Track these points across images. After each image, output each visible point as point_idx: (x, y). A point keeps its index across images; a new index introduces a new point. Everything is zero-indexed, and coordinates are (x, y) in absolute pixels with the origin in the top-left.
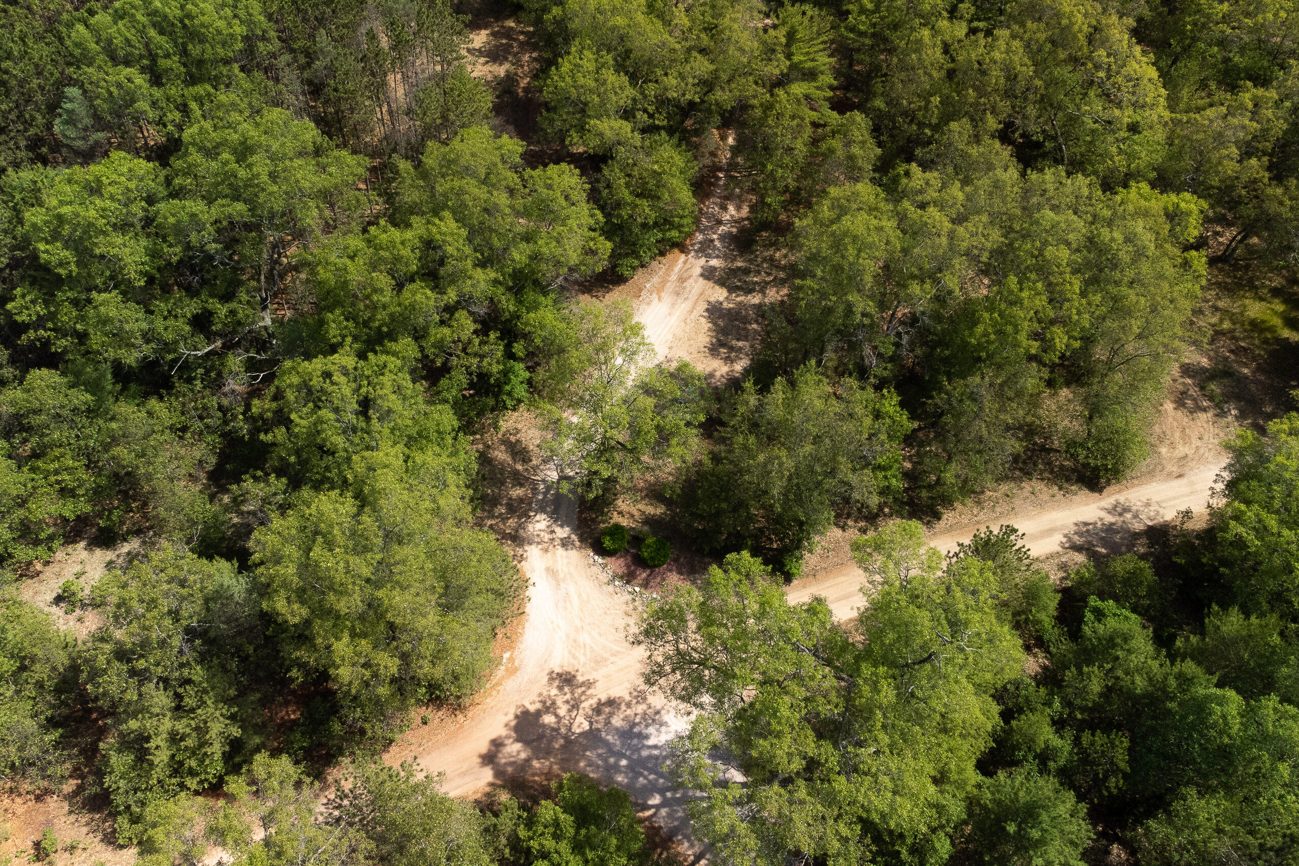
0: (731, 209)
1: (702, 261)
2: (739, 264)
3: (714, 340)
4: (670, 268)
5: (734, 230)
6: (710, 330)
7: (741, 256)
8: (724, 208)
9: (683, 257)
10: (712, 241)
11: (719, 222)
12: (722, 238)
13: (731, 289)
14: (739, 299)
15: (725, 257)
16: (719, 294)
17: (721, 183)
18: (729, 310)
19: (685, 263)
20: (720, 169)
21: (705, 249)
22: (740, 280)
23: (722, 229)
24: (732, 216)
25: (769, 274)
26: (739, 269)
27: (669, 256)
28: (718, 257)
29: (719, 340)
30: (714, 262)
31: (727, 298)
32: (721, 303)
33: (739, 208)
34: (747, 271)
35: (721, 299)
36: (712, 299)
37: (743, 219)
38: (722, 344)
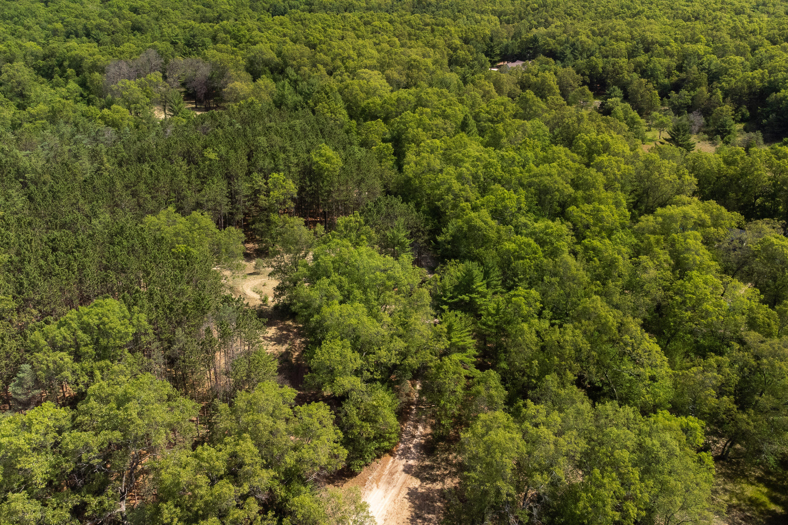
0: (420, 428)
1: (404, 462)
2: (427, 463)
3: (413, 514)
4: (384, 466)
5: (423, 441)
6: (410, 507)
7: (428, 458)
8: (416, 428)
9: (392, 459)
10: (410, 448)
11: (414, 437)
12: (416, 446)
13: (423, 480)
14: (428, 486)
15: (418, 459)
16: (415, 483)
17: (414, 412)
18: (422, 493)
19: (393, 462)
20: (413, 404)
21: (405, 453)
22: (428, 474)
23: (415, 441)
24: (421, 432)
25: (446, 469)
26: (427, 466)
27: (383, 458)
28: (413, 458)
29: (416, 514)
30: (411, 462)
31: (420, 486)
32: (417, 489)
33: (425, 428)
34: (432, 468)
35: (417, 486)
36: (411, 486)
37: (428, 435)
38: (419, 517)
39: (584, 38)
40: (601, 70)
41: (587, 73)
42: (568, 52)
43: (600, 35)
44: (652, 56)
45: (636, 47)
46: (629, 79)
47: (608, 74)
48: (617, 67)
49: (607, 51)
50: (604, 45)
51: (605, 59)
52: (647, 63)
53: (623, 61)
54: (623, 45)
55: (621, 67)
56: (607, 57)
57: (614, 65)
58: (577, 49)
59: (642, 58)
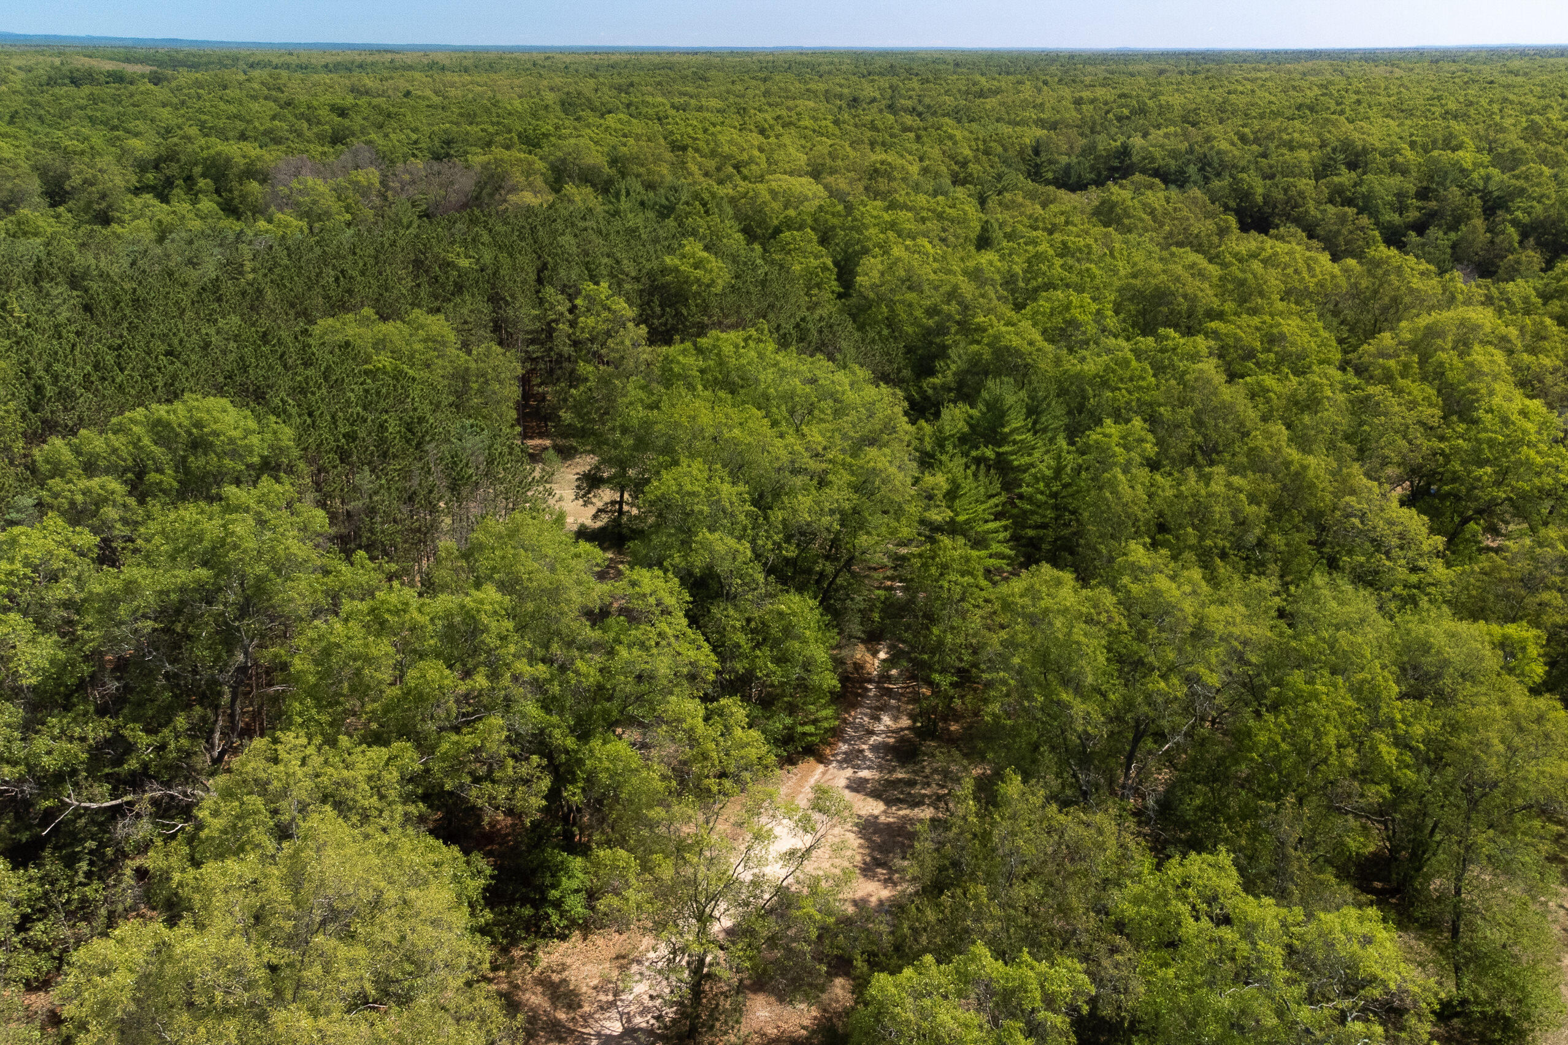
0: (886, 720)
1: (849, 772)
2: (900, 775)
3: (868, 859)
4: (804, 778)
5: (892, 740)
6: (861, 846)
7: (903, 767)
8: (878, 719)
9: (821, 768)
10: (862, 751)
11: (871, 733)
12: (874, 748)
13: (889, 802)
14: (901, 813)
15: (880, 768)
16: (874, 808)
17: (871, 694)
18: (889, 825)
19: (824, 774)
20: (870, 681)
21: (852, 759)
22: (902, 792)
23: (873, 740)
24: (887, 726)
25: (943, 787)
26: (900, 780)
27: (802, 766)
28: (869, 768)
29: (874, 859)
30: (865, 774)
31: (885, 812)
32: (877, 817)
33: (896, 719)
34: (911, 783)
35: (876, 812)
36: (863, 813)
37: (902, 729)
39: (1224, 145)
40: (1259, 199)
41: (1232, 204)
42: (1192, 170)
43: (1256, 141)
44: (1365, 173)
45: (1331, 159)
46: (1319, 216)
47: (1275, 207)
48: (1293, 192)
49: (1271, 167)
50: (1265, 155)
51: (1268, 182)
52: (1355, 185)
53: (1305, 184)
54: (1303, 155)
55: (1301, 193)
56: (1272, 177)
57: (1286, 191)
58: (1210, 165)
59: (1345, 177)
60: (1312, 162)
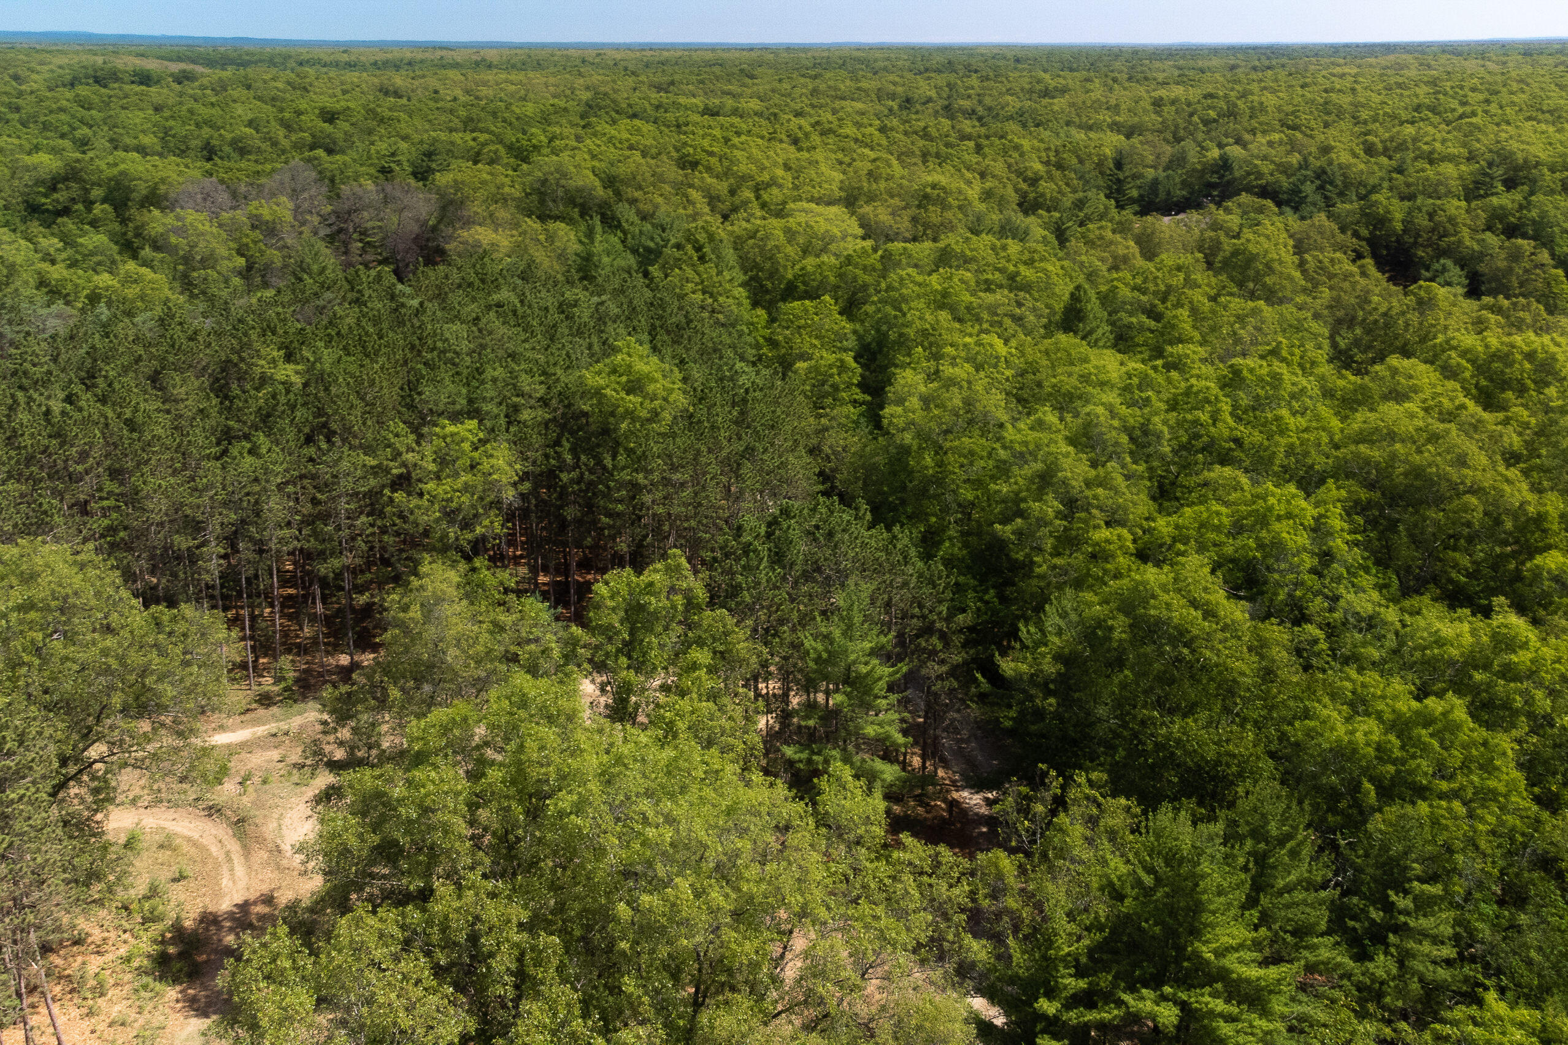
39: (1345, 158)
40: (1399, 226)
41: (1364, 232)
42: (1308, 188)
43: (1386, 152)
44: (1532, 193)
45: (1486, 174)
46: (1476, 247)
47: (1418, 235)
48: (1441, 217)
49: (1408, 185)
50: (1400, 171)
51: (1407, 203)
52: (1521, 207)
53: (1456, 207)
54: (1449, 169)
55: (1451, 220)
56: (1411, 197)
57: (1431, 216)
58: (1331, 183)
59: (1504, 200)
60: (1461, 178)
